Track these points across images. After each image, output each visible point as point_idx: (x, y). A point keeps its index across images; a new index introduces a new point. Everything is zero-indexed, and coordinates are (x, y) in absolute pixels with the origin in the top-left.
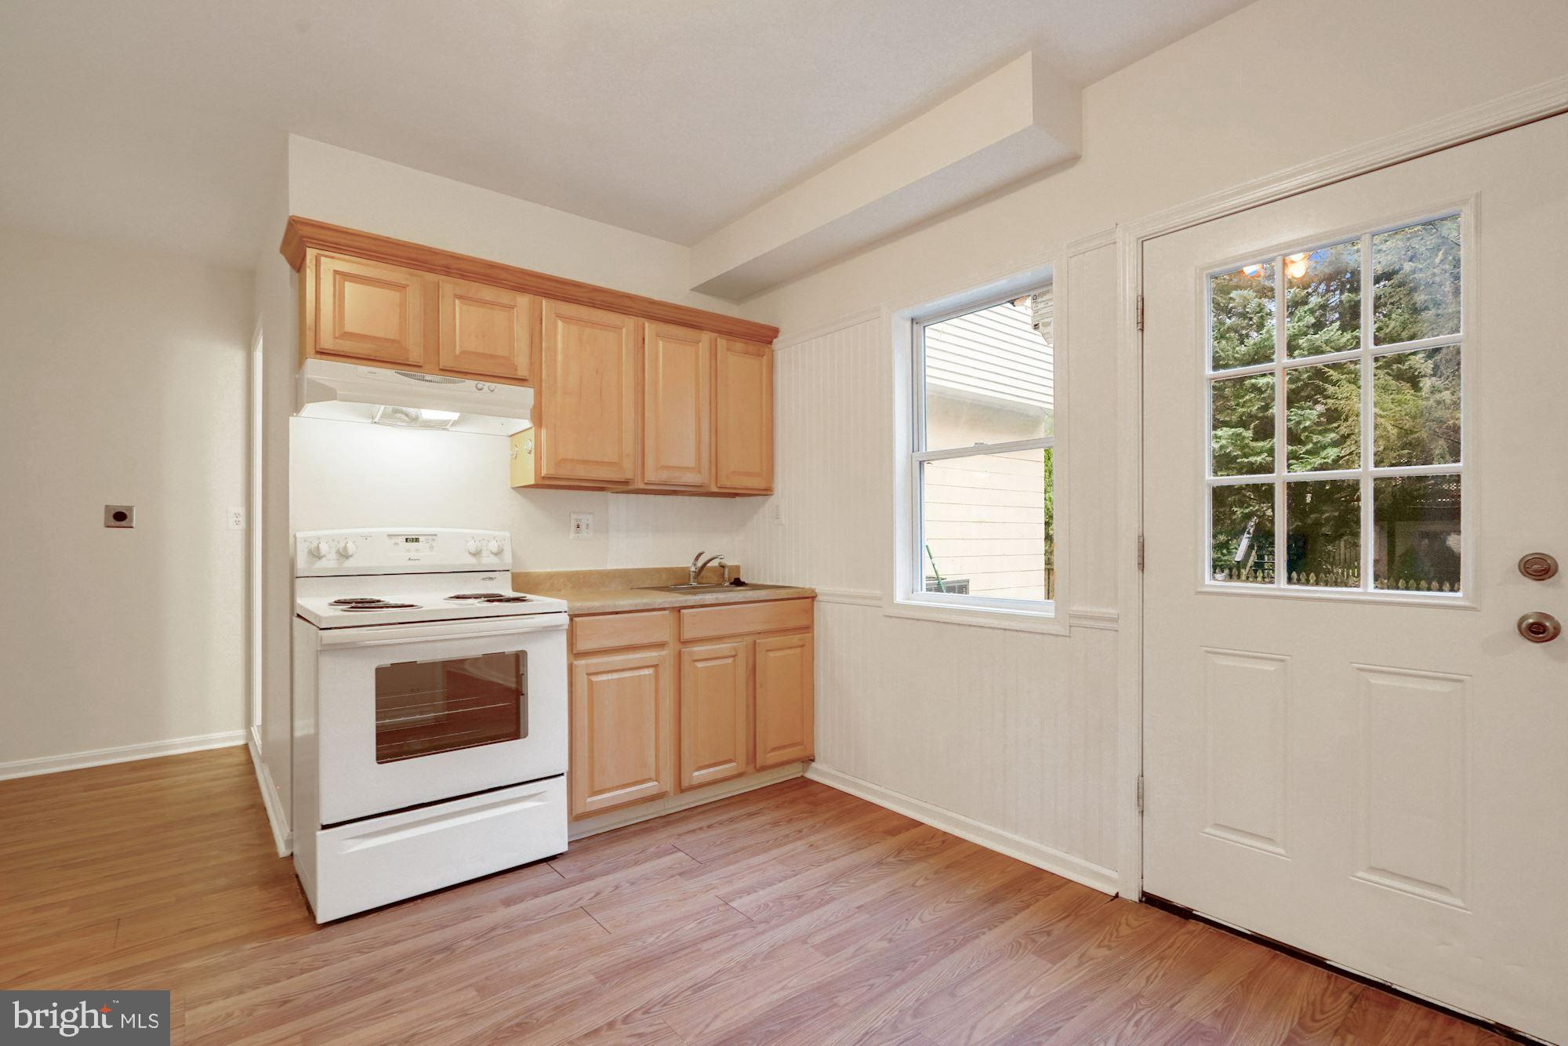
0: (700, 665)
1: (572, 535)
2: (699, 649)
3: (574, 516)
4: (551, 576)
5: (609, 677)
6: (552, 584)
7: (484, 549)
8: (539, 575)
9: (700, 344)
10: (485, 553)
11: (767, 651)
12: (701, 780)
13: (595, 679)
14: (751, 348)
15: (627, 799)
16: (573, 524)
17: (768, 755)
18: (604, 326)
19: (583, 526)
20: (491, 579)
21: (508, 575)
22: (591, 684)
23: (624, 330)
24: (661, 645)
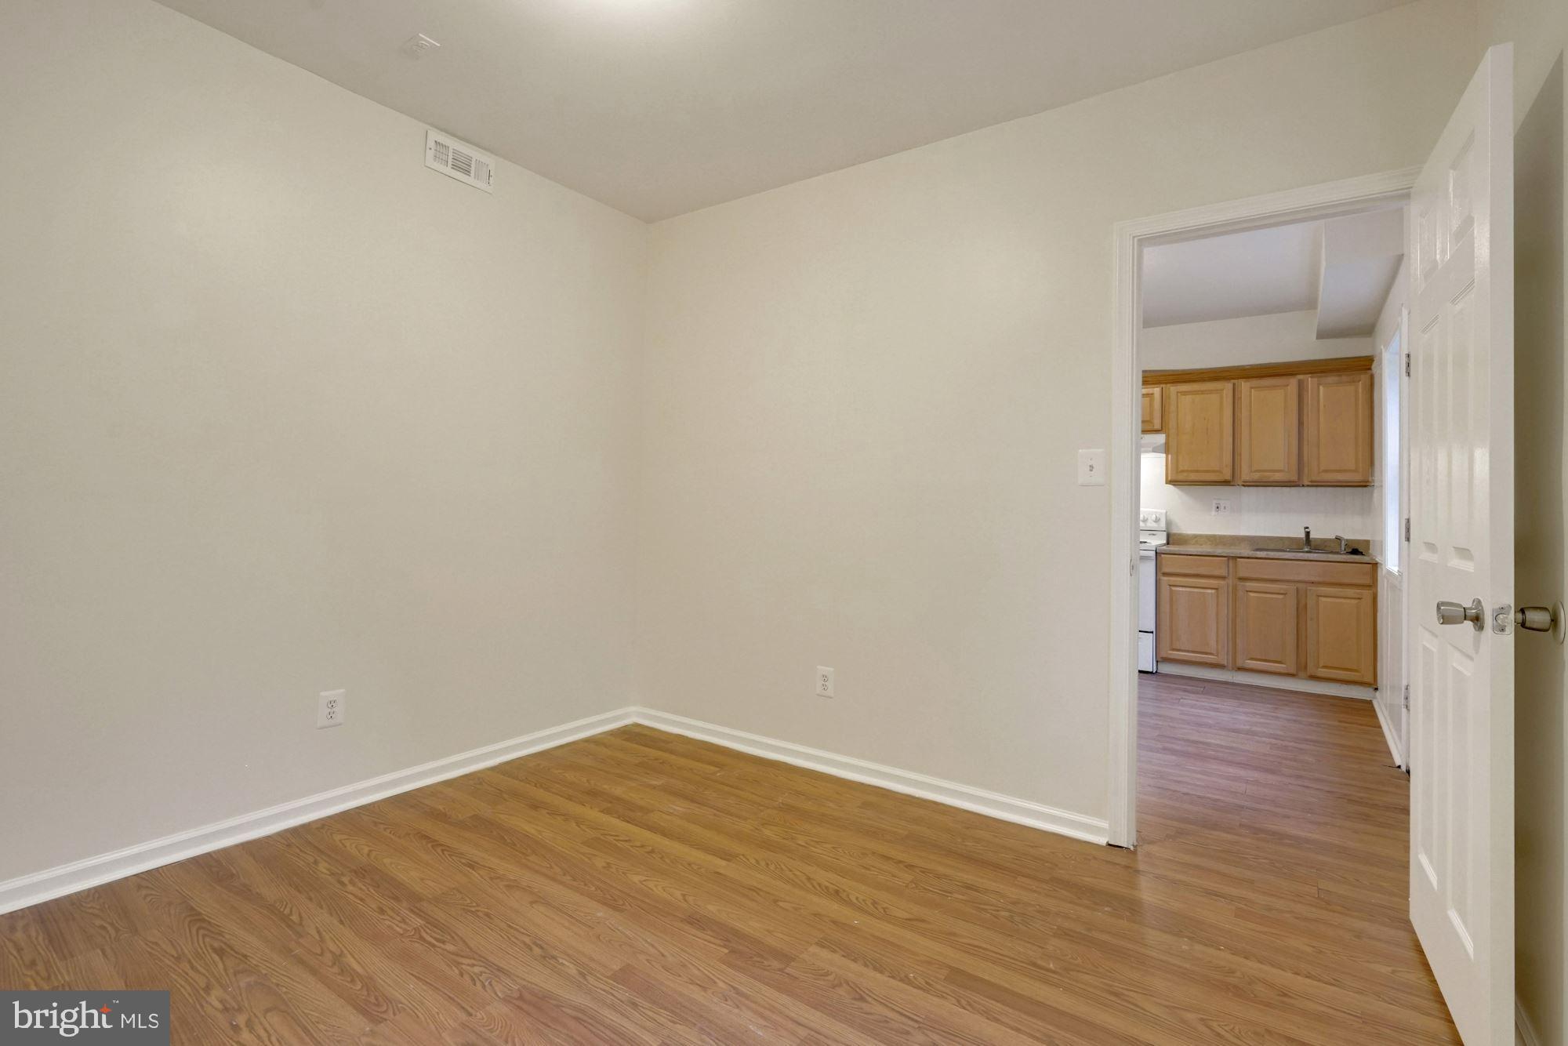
0: (1252, 594)
1: (1213, 513)
2: (1249, 585)
3: (1215, 502)
4: (1196, 536)
5: (1184, 589)
6: (1197, 541)
7: (1149, 518)
8: (1188, 535)
9: (1289, 387)
10: (1150, 521)
11: (1319, 596)
12: (1250, 666)
13: (1174, 588)
14: (1344, 378)
15: (1194, 660)
16: (1214, 508)
17: (1320, 669)
18: (1211, 392)
19: (1222, 508)
20: (1154, 535)
21: (1165, 533)
22: (1171, 591)
23: (1224, 391)
24: (1223, 578)
